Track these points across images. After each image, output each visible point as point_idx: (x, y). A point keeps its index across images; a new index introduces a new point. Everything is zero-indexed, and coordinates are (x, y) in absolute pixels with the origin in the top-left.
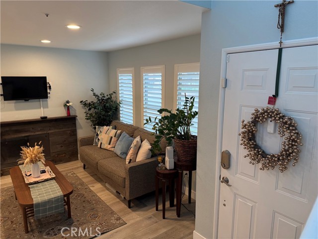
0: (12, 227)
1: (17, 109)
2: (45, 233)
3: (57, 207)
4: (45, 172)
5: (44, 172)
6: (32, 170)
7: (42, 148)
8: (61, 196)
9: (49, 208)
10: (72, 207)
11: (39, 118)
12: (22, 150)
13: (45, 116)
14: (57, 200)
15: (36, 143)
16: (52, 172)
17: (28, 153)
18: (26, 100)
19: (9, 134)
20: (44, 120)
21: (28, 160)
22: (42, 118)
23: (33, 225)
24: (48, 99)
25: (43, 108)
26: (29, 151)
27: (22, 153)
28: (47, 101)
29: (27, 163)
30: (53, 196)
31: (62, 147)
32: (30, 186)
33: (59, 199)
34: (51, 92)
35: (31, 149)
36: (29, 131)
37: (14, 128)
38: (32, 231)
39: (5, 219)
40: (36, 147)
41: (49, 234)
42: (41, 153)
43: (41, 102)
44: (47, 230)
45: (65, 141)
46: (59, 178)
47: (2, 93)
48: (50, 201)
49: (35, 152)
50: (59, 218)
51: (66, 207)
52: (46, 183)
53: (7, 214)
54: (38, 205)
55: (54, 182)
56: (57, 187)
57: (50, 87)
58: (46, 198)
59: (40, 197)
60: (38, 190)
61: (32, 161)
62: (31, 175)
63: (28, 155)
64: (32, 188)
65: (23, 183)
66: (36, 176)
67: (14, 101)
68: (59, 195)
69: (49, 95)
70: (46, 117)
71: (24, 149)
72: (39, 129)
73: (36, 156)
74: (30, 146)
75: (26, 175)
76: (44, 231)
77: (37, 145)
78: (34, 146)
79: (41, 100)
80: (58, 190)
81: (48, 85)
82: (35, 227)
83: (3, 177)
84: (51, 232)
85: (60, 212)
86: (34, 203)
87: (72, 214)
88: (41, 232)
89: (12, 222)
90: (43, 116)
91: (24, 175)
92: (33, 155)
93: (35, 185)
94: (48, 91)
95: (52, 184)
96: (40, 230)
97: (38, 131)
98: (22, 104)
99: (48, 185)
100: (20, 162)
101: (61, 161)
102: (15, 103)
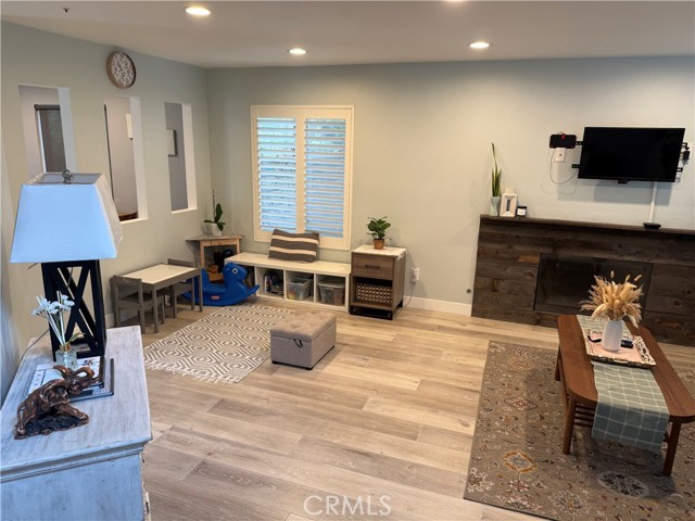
0: (541, 426)
1: (598, 199)
2: (602, 475)
3: (645, 435)
4: (631, 347)
5: (628, 345)
6: (604, 331)
7: (639, 290)
8: (662, 414)
9: (627, 427)
10: (678, 453)
11: (641, 225)
12: (595, 284)
13: (657, 222)
14: (652, 418)
15: (628, 277)
16: (648, 352)
17: (606, 292)
18: (622, 182)
19: (570, 248)
20: (651, 231)
21: (602, 307)
22: (646, 225)
23: (581, 444)
24: (675, 185)
25: (656, 204)
26: (609, 288)
27: (593, 290)
28: (670, 188)
29: (599, 314)
30: (642, 406)
31: (677, 303)
32: (593, 363)
33: (656, 419)
34: (686, 168)
35: (616, 287)
36: (610, 250)
37: (584, 238)
38: (577, 455)
39: (531, 406)
40: (628, 285)
41: (610, 482)
42: (635, 302)
43: (655, 189)
44: (609, 472)
45: (689, 292)
46: (662, 372)
47: (578, 163)
48: (633, 414)
49: (622, 294)
50: (641, 461)
51: (665, 446)
52: (630, 371)
53: (535, 397)
54: (606, 409)
55: (648, 377)
56: (655, 391)
57: (687, 155)
58: (627, 402)
59: (613, 395)
60: (610, 377)
61: (610, 313)
62: (599, 341)
63: (605, 296)
64: (600, 368)
65: (580, 352)
66: (610, 348)
67: (596, 181)
68: (660, 411)
69: (678, 175)
70: (658, 226)
71: (600, 282)
72: (634, 250)
73: (623, 304)
74: (614, 279)
75: (589, 337)
76: (602, 470)
77: (631, 281)
78: (623, 283)
79: (656, 183)
80: (656, 397)
81: (683, 150)
82: (583, 451)
83: (538, 327)
84: (617, 481)
85: (650, 449)
86: (599, 401)
87: (674, 469)
88: (594, 468)
89: (542, 418)
90: (650, 221)
91: (586, 337)
92: (617, 301)
93: (605, 366)
94: (680, 164)
95: (644, 377)
96: (593, 463)
97: (629, 254)
98: (612, 188)
99: (635, 376)
100: (585, 306)
101: (666, 337)
102: (598, 185)
